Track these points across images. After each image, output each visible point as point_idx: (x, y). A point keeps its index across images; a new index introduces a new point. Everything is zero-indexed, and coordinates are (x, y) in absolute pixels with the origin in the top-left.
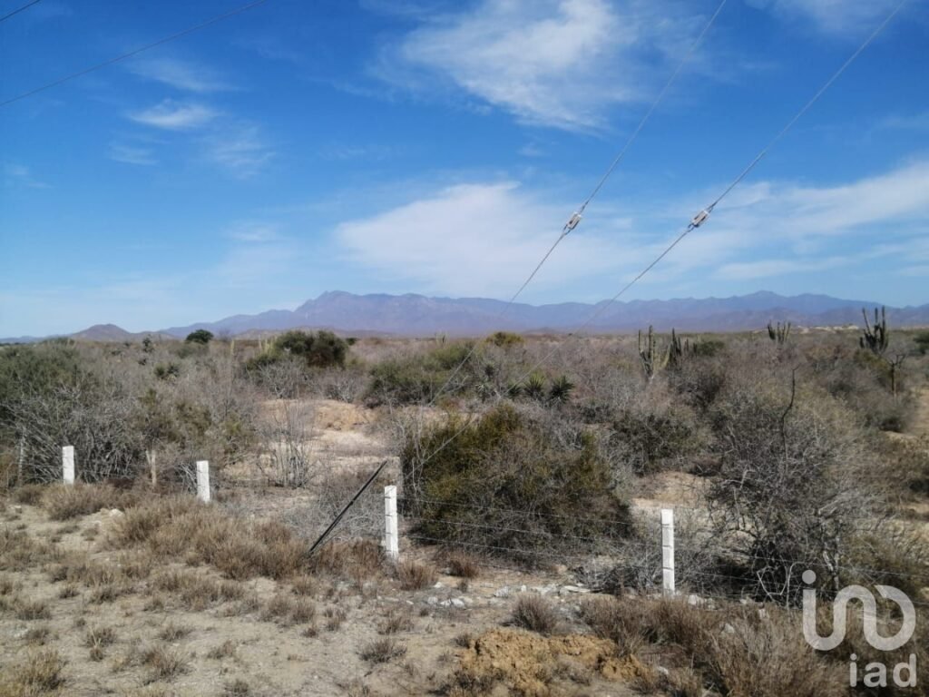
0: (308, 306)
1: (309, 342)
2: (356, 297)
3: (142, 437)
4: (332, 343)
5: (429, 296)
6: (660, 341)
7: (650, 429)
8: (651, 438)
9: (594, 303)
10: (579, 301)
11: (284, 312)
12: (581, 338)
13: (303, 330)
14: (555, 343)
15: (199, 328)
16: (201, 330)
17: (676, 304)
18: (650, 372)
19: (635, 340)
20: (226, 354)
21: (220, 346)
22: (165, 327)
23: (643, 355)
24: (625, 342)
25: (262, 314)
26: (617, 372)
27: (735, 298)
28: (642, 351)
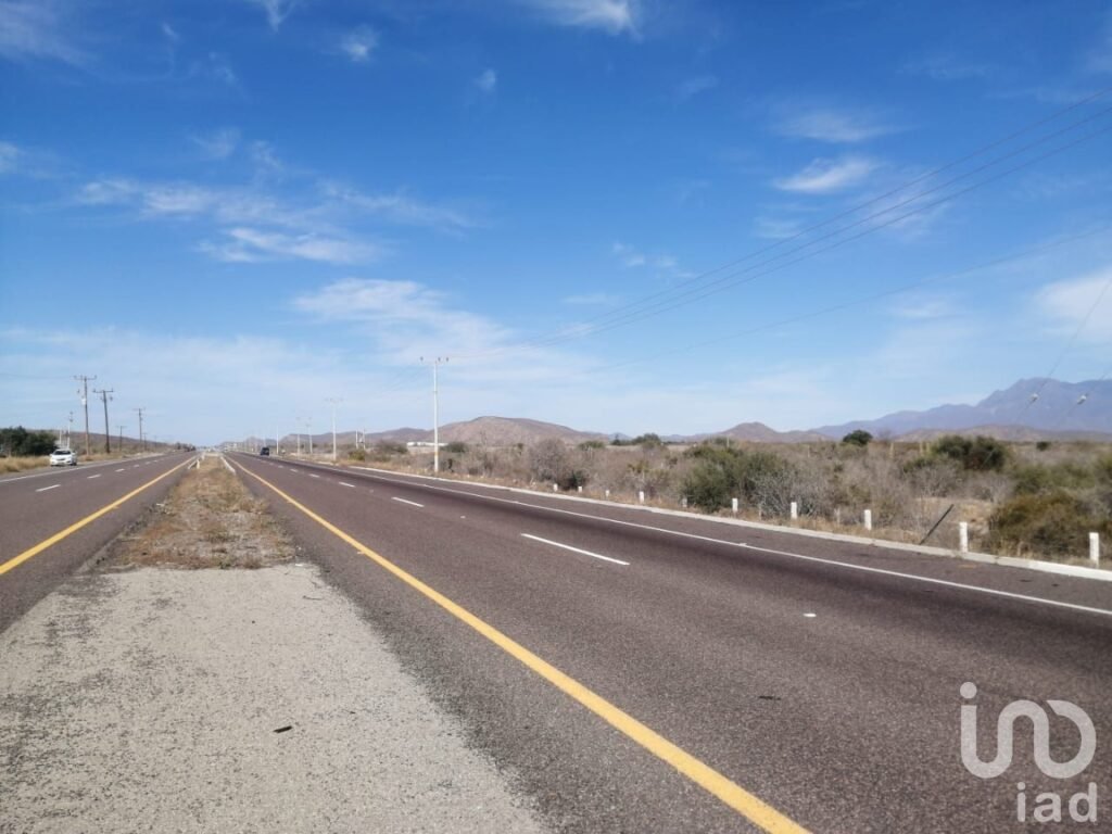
0: (996, 399)
1: (967, 446)
3: (830, 503)
4: (990, 448)
11: (963, 408)
13: (961, 435)
15: (856, 429)
16: (859, 431)
20: (885, 457)
21: (880, 448)
25: (933, 410)
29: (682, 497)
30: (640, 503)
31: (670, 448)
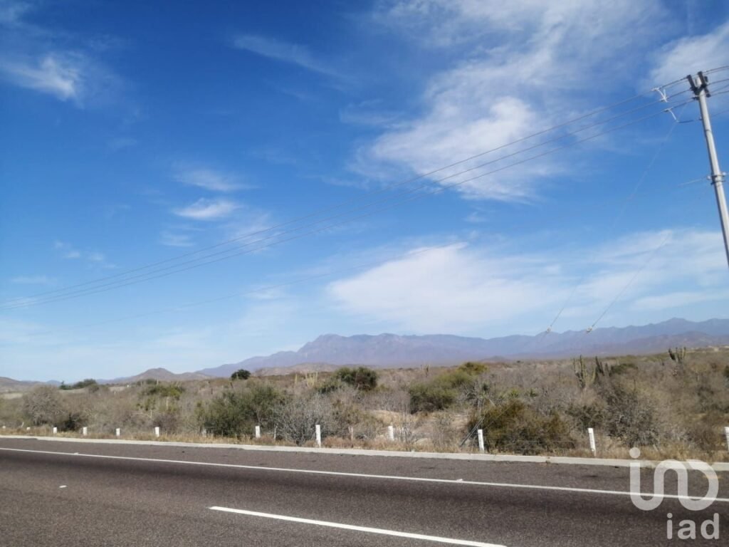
0: (307, 347)
1: (354, 374)
2: (344, 338)
4: (369, 375)
5: (401, 335)
6: (588, 365)
7: (585, 412)
8: (585, 417)
9: (534, 335)
10: (521, 334)
11: (291, 352)
12: (529, 364)
14: (508, 369)
15: (240, 369)
17: (602, 331)
18: (583, 386)
19: (571, 363)
22: (201, 369)
23: (578, 375)
24: (563, 366)
25: (273, 356)
26: (563, 386)
27: (651, 325)
28: (577, 372)
29: (201, 430)
30: (157, 439)
31: (112, 389)
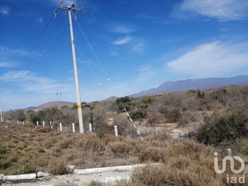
0: (161, 86)
2: (173, 82)
11: (155, 88)
